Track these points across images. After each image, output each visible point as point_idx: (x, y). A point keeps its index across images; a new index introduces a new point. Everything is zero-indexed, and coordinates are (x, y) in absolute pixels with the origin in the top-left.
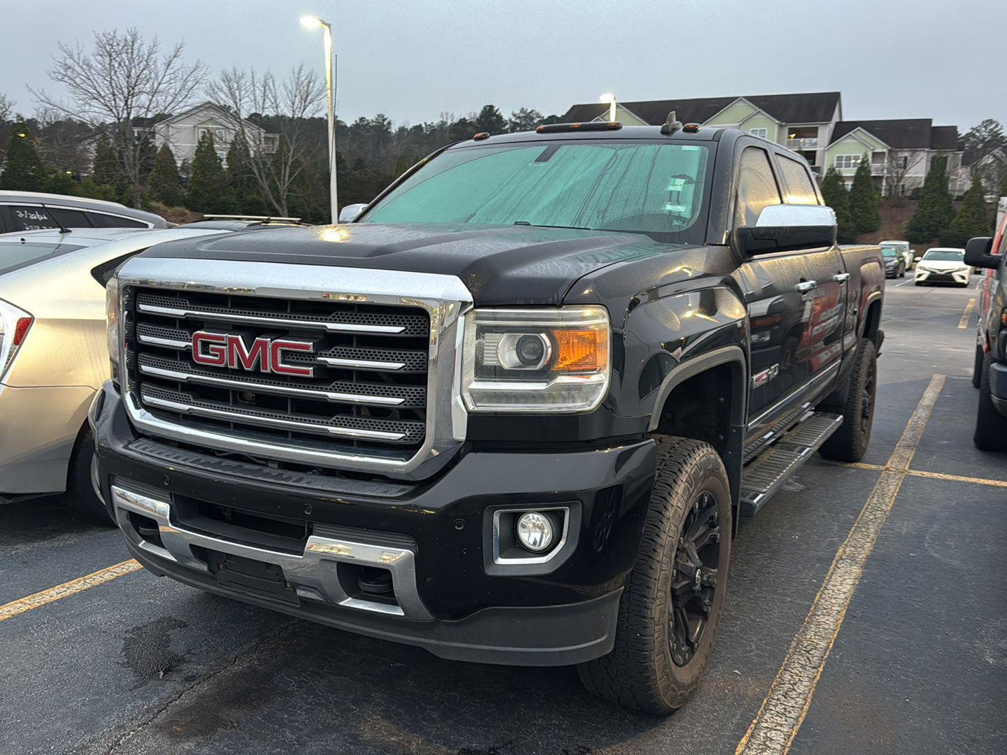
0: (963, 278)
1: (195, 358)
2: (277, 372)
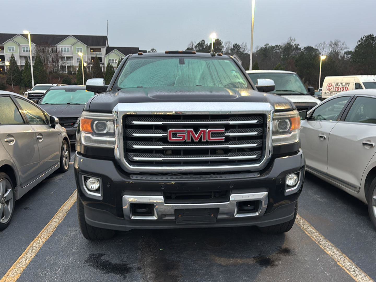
1: (170, 139)
2: (209, 141)
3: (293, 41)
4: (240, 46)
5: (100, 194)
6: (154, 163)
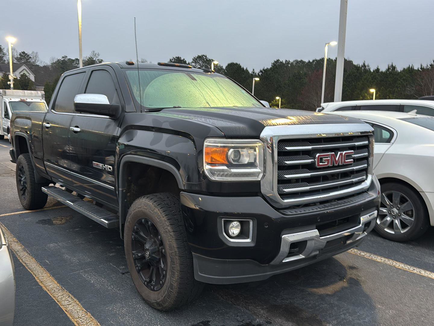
1: (319, 165)
2: (344, 164)
3: (97, 55)
4: (29, 55)
5: (248, 239)
6: (300, 194)
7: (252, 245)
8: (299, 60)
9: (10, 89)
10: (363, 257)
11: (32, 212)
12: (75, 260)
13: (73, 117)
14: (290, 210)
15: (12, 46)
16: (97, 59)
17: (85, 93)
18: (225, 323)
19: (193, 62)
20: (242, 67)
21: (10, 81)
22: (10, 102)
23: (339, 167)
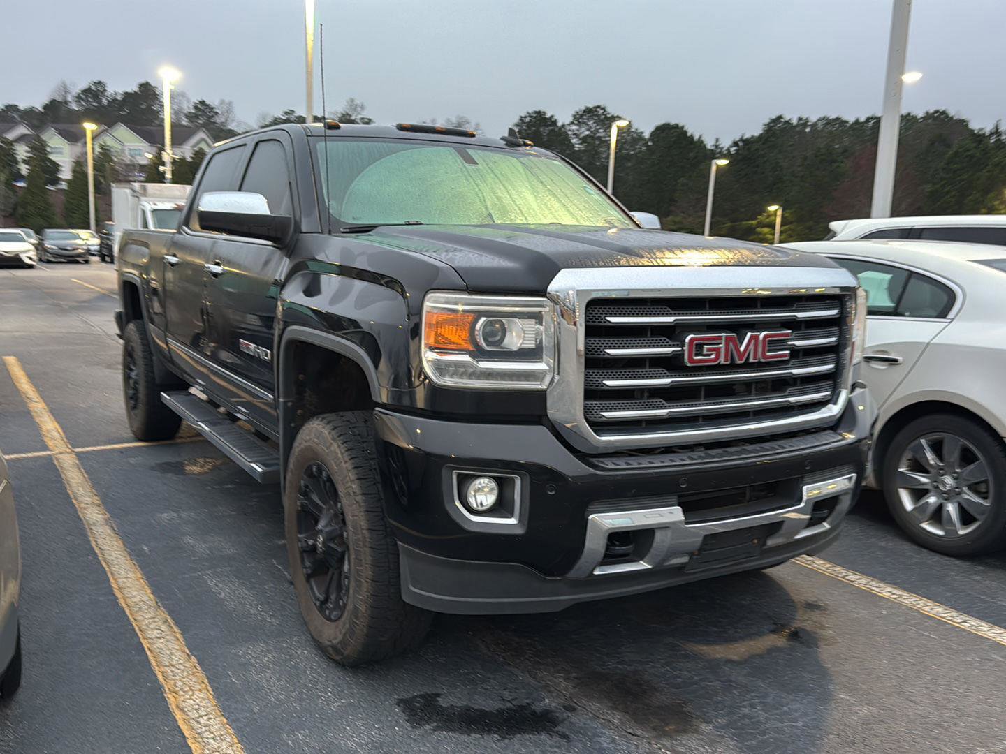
0: (31, 258)
1: (691, 360)
2: (763, 360)
3: (359, 109)
4: (213, 108)
5: (511, 518)
6: (644, 425)
7: (520, 531)
8: (833, 116)
9: (164, 183)
10: (848, 586)
11: (151, 446)
12: (202, 548)
13: (215, 243)
14: (614, 460)
15: (173, 88)
16: (360, 116)
17: (240, 190)
18: (473, 701)
19: (572, 123)
20: (689, 134)
21: (163, 164)
22: (154, 211)
23: (747, 366)
